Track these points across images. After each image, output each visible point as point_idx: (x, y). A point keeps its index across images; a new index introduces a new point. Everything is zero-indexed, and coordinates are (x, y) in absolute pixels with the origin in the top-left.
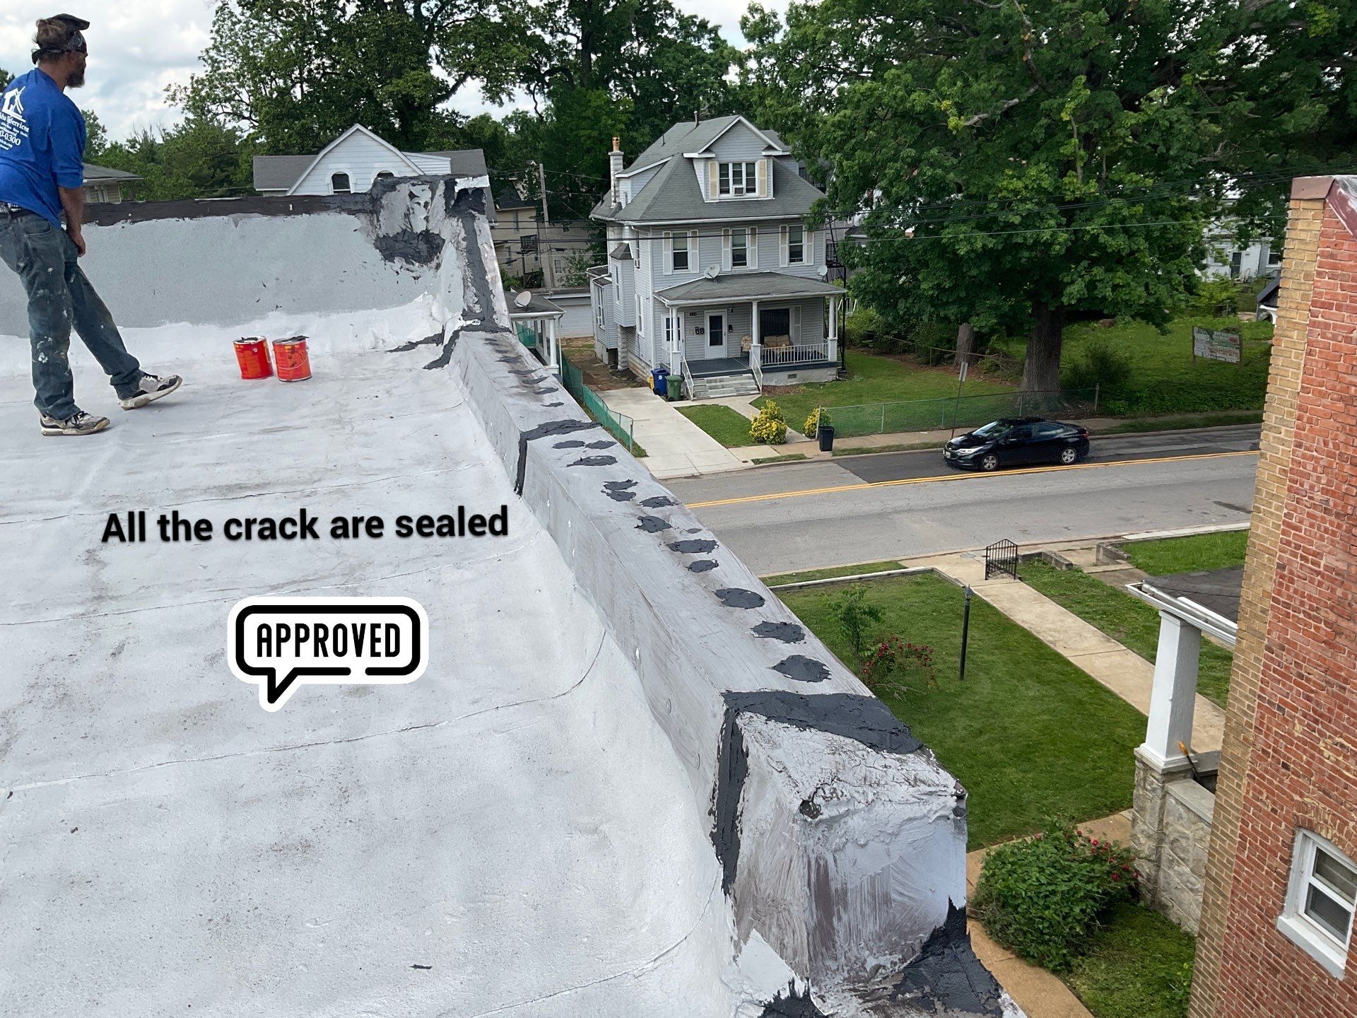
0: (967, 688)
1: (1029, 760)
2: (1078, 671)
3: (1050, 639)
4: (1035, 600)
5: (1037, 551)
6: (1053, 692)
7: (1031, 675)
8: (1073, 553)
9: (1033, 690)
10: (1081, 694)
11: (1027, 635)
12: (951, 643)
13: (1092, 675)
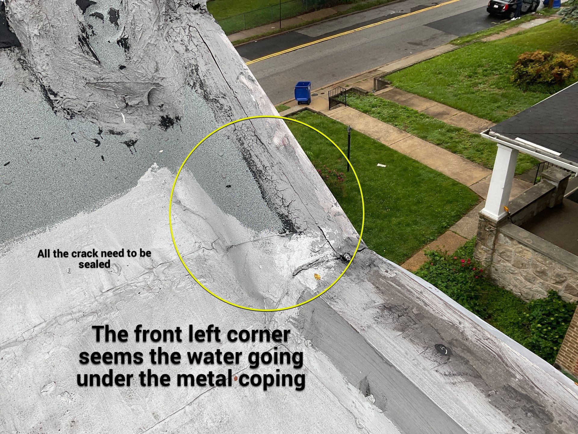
3: (376, 137)
4: (360, 116)
13: (403, 153)
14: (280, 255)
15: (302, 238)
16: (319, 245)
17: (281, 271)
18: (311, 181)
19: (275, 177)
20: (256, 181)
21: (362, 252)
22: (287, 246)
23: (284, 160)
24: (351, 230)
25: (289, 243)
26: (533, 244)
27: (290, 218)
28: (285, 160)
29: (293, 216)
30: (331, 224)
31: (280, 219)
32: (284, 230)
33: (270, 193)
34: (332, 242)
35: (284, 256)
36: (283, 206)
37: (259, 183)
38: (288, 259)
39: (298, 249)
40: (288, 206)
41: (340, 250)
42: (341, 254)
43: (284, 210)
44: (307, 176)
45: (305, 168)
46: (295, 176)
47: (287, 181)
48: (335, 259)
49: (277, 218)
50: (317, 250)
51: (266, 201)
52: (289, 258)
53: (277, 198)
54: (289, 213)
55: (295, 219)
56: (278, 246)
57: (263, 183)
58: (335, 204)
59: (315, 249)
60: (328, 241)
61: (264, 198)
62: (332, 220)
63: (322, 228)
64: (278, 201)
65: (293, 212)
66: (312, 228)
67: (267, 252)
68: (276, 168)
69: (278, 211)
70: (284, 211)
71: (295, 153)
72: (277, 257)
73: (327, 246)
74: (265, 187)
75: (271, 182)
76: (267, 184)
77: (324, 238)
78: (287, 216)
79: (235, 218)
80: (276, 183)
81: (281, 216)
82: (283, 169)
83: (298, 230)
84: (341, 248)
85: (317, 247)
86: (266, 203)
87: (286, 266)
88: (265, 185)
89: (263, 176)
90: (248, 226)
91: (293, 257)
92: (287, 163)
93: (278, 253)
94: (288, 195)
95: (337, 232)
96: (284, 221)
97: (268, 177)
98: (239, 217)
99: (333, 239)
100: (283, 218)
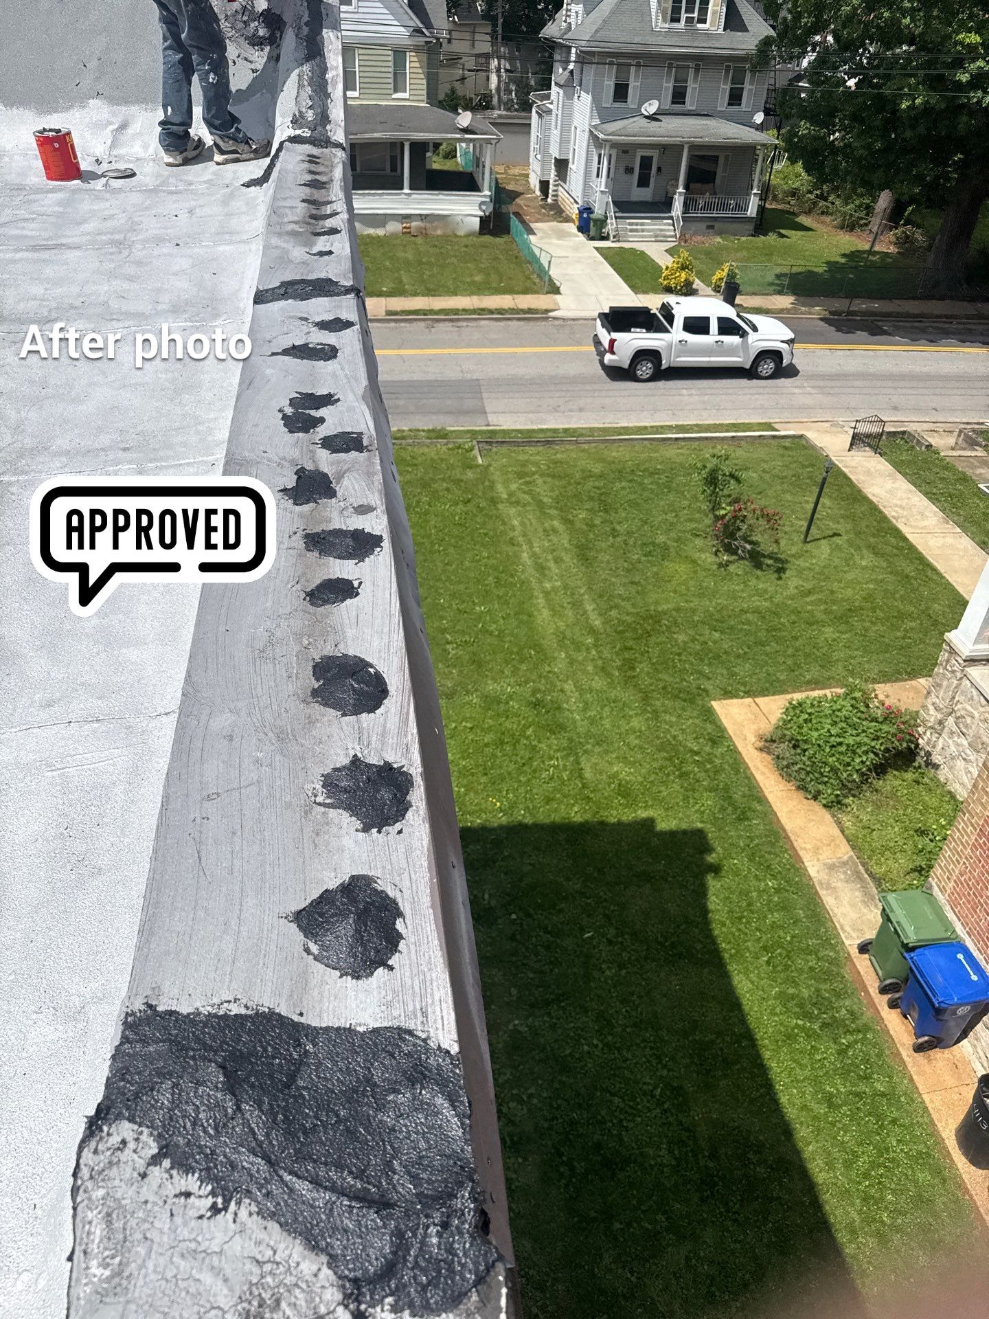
0: (807, 552)
1: (847, 623)
2: (912, 548)
3: (894, 514)
4: (890, 475)
5: (902, 429)
6: (884, 564)
7: (869, 547)
8: (935, 434)
9: (867, 560)
10: (909, 570)
11: (874, 509)
12: (803, 507)
13: (924, 552)
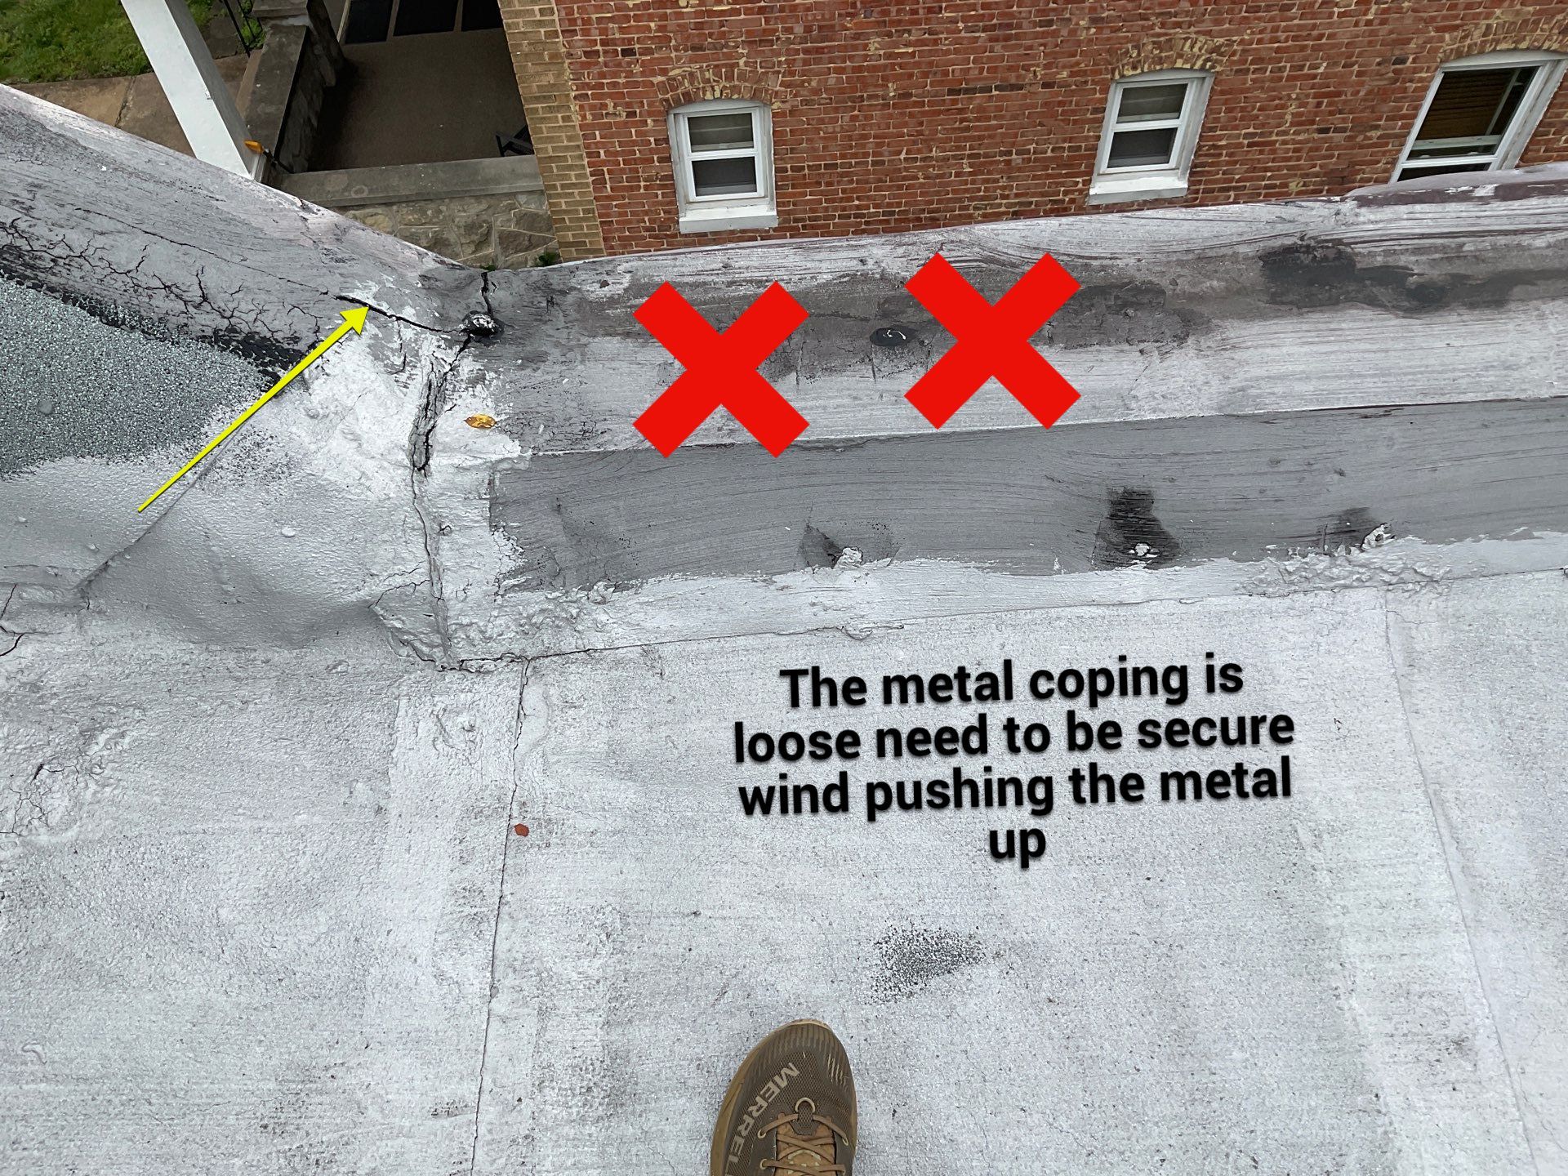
14: (326, 450)
15: (333, 358)
16: (390, 345)
17: (369, 489)
18: (178, 184)
19: (77, 239)
20: (34, 287)
21: (491, 287)
22: (321, 411)
23: (35, 171)
24: (408, 253)
25: (315, 399)
26: (371, 191)
27: (246, 330)
28: (36, 168)
29: (244, 316)
30: (357, 268)
31: (225, 350)
32: (265, 373)
33: (115, 292)
34: (408, 313)
35: (338, 444)
36: (191, 309)
37: (52, 290)
38: (355, 444)
39: (356, 396)
40: (205, 298)
41: (444, 319)
42: (462, 326)
43: (203, 316)
44: (152, 177)
45: (122, 157)
46: (121, 196)
47: (120, 226)
48: (461, 350)
49: (215, 355)
50: (398, 361)
51: (133, 328)
52: (356, 438)
53: (150, 297)
54: (228, 314)
55: (259, 323)
56: (294, 429)
57: (63, 281)
58: (304, 208)
59: (393, 364)
60: (399, 319)
61: (114, 323)
62: (347, 256)
63: (352, 295)
64: (163, 304)
65: (231, 306)
66: (328, 313)
67: (272, 474)
68: (42, 207)
69: (195, 329)
70: (207, 321)
71: (43, 127)
72: (319, 462)
73: (408, 333)
74: (81, 286)
75: (81, 261)
76: (76, 273)
77: (382, 318)
78: (232, 329)
79: (72, 459)
80: (99, 253)
81: (220, 339)
82: (69, 199)
83: (301, 346)
84: (441, 315)
85: (389, 354)
86: (137, 334)
87: (370, 466)
88: (75, 279)
89: (40, 258)
90: (143, 448)
91: (364, 427)
92: (55, 174)
93: (313, 447)
94: (164, 263)
95: (389, 280)
96: (237, 348)
97: (57, 251)
98: (80, 444)
99: (402, 306)
100: (228, 343)
